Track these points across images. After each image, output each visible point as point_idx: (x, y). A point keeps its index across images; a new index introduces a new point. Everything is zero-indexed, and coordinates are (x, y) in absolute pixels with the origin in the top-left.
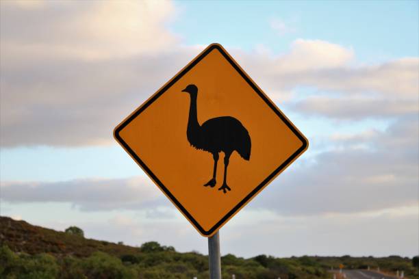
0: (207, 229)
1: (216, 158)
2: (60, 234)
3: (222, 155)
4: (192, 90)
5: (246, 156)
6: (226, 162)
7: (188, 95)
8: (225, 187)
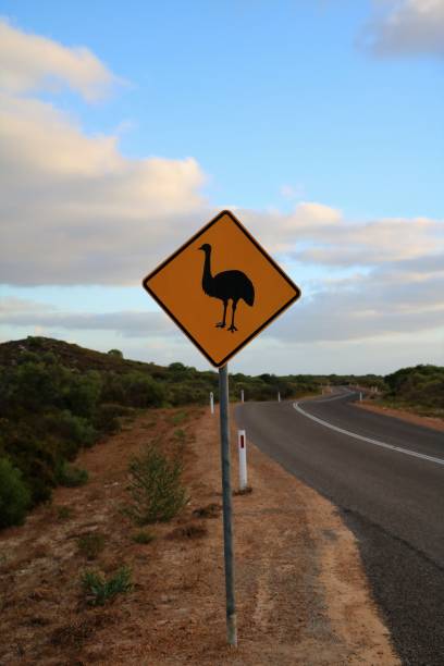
0: (217, 362)
1: (226, 304)
2: (104, 355)
3: (231, 302)
4: (207, 248)
5: (250, 303)
6: (234, 307)
7: (203, 253)
8: (232, 328)
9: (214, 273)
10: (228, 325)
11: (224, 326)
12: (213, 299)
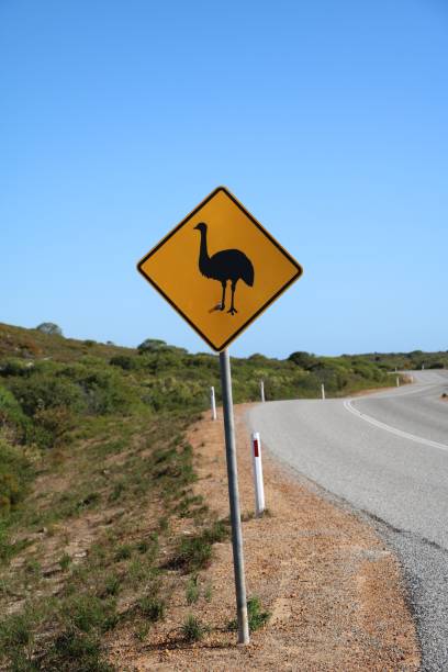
0: (218, 346)
1: (224, 286)
3: (229, 282)
4: (202, 227)
5: (250, 282)
6: (233, 289)
8: (232, 310)
9: (211, 254)
10: (228, 307)
11: (222, 309)
12: (211, 280)
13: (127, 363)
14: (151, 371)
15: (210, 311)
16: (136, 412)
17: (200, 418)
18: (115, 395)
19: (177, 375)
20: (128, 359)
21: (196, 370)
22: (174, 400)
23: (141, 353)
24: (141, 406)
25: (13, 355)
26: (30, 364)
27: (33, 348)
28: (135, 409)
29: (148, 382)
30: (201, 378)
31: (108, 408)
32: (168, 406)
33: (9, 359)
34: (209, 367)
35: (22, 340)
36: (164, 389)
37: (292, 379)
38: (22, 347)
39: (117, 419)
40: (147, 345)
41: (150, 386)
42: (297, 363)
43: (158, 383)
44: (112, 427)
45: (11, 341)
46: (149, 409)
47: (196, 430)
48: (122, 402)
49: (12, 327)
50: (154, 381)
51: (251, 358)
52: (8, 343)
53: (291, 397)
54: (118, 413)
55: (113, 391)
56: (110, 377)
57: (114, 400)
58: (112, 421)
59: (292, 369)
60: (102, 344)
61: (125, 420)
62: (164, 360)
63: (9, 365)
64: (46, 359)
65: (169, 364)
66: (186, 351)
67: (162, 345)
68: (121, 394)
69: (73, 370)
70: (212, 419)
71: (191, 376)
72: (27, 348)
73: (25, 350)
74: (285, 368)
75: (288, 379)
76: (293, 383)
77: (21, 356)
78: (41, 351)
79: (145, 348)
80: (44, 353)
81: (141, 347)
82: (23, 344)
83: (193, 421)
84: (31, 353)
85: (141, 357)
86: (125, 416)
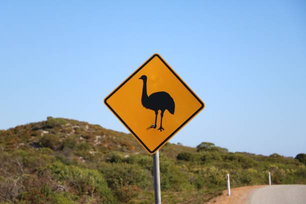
9: (149, 94)
11: (155, 127)
12: (149, 110)
13: (188, 157)
14: (202, 162)
15: (148, 129)
16: (185, 189)
17: (220, 194)
18: (171, 177)
19: (216, 166)
20: (190, 154)
21: (229, 163)
22: (212, 182)
23: (198, 151)
24: (188, 185)
25: (116, 150)
26: (127, 156)
27: (129, 145)
28: (184, 187)
29: (196, 169)
30: (232, 168)
31: (167, 186)
32: (207, 186)
33: (114, 152)
34: (239, 161)
35: (123, 141)
36: (205, 175)
37: (296, 170)
38: (123, 145)
39: (170, 193)
40: (203, 146)
41: (197, 172)
42: (300, 161)
43: (202, 170)
44: (166, 198)
45: (116, 141)
46: (193, 187)
47: (215, 202)
48: (175, 182)
49: (117, 132)
50: (200, 169)
51: (272, 156)
52: (114, 142)
53: (294, 183)
54: (173, 189)
55: (170, 175)
56: (168, 165)
57: (170, 181)
58: (166, 194)
59: (297, 165)
60: (174, 144)
61: (175, 194)
62: (211, 156)
63: (114, 156)
64: (137, 153)
65: (214, 158)
66: (227, 150)
67: (212, 146)
68: (175, 177)
69: (145, 160)
70: (228, 195)
71: (226, 167)
72: (126, 145)
73: (124, 146)
74: (292, 163)
75: (293, 171)
76: (295, 174)
77: (122, 151)
78: (134, 148)
79: (200, 148)
80: (136, 149)
81: (198, 147)
82: (123, 144)
83: (216, 196)
84: (128, 149)
85: (198, 153)
86: (177, 191)
